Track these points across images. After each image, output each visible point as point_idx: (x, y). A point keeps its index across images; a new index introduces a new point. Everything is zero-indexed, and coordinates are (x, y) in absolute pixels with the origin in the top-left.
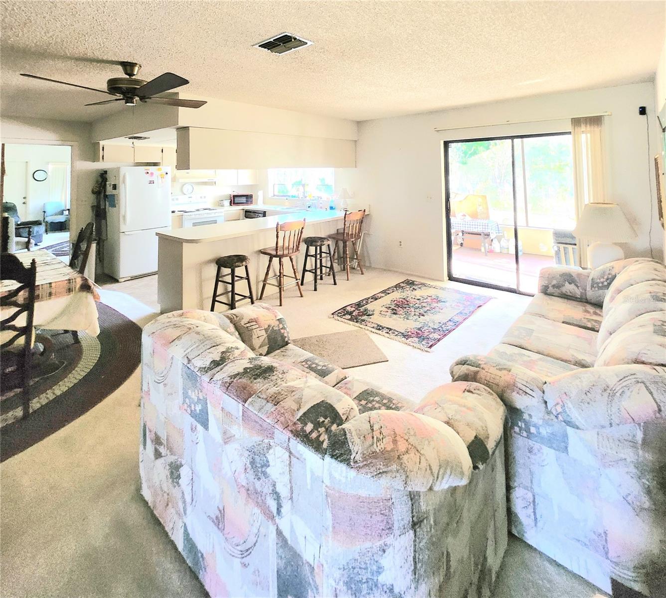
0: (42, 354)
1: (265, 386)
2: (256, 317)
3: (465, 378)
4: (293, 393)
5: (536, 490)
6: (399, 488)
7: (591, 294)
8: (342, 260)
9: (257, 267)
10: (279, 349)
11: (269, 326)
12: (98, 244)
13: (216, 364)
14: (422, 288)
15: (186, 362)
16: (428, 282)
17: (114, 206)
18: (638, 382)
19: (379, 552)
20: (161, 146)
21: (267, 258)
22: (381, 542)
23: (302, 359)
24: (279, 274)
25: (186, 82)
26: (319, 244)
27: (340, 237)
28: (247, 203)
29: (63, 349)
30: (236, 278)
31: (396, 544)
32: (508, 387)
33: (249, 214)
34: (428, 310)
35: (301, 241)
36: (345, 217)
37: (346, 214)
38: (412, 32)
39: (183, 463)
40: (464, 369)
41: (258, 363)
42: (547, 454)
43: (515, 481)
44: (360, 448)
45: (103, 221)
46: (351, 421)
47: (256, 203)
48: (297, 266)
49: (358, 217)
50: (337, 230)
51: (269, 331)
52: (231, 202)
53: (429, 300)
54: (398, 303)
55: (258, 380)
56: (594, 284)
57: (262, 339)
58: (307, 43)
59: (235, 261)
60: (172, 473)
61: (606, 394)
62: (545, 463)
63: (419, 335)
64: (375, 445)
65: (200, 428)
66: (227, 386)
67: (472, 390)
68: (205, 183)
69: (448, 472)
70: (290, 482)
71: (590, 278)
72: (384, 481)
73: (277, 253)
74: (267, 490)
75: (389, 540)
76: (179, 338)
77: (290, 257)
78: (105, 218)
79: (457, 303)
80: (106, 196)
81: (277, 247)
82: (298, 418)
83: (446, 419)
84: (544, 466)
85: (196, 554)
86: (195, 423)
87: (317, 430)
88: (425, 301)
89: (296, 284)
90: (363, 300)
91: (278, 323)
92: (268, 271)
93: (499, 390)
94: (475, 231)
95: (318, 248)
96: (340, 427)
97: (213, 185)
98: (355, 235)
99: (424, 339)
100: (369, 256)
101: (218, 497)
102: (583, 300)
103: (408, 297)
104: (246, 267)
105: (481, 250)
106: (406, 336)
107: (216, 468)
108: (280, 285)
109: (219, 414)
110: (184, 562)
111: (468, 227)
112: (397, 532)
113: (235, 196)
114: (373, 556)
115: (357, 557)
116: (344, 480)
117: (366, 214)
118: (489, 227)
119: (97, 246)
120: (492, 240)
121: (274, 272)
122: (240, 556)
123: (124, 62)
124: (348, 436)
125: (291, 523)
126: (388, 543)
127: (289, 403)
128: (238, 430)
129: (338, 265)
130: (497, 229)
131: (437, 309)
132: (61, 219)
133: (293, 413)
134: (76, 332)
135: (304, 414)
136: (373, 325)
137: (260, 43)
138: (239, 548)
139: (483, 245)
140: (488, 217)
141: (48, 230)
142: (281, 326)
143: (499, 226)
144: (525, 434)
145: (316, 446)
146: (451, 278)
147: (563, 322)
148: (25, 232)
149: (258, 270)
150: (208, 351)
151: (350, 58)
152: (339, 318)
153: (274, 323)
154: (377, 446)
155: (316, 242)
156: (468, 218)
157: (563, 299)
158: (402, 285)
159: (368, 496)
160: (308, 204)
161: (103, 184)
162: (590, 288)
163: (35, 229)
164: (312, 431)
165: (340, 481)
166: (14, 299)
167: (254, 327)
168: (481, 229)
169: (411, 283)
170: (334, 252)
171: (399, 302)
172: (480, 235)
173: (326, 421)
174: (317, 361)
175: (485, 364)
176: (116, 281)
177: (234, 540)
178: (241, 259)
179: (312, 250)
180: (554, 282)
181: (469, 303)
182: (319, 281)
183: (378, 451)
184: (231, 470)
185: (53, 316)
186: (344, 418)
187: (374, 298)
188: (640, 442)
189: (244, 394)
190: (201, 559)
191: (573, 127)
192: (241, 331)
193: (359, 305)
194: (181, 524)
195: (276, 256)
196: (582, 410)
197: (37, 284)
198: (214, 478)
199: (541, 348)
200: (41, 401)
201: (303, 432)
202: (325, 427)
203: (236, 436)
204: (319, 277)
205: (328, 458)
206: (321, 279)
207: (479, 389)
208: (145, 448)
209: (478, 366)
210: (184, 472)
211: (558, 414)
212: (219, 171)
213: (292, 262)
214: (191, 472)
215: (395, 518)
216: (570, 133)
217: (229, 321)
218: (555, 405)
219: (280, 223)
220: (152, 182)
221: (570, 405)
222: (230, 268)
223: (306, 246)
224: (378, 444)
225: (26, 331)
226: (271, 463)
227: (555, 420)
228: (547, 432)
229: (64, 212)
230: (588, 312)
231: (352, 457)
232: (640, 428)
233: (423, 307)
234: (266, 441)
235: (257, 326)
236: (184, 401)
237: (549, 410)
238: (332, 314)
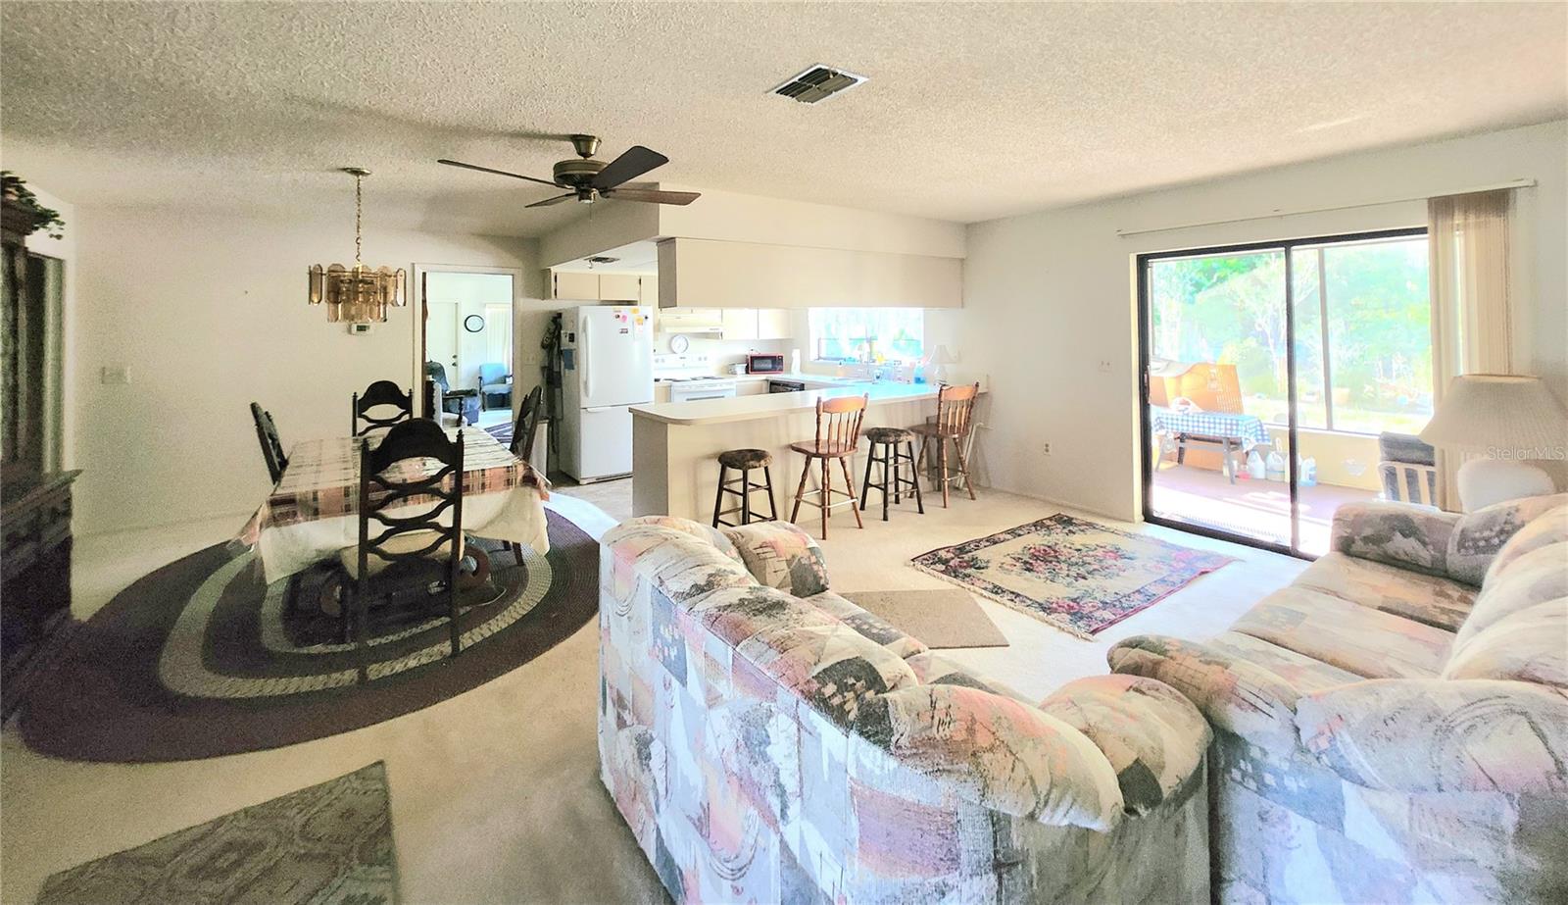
0: (475, 573)
1: (769, 627)
2: (772, 539)
3: (1136, 670)
4: (812, 641)
5: (1274, 890)
6: (972, 800)
7: (1455, 560)
8: (936, 471)
9: (786, 472)
10: (809, 596)
11: (793, 557)
12: (550, 425)
13: (699, 589)
14: (1088, 533)
15: (657, 583)
16: (1100, 522)
17: (571, 367)
18: (1513, 712)
19: (935, 894)
20: (637, 273)
21: (802, 458)
22: (939, 879)
23: (847, 614)
24: (821, 487)
25: (664, 160)
26: (892, 439)
27: (931, 431)
28: (773, 370)
29: (501, 571)
30: (750, 487)
31: (965, 887)
32: (1219, 693)
33: (775, 387)
34: (1095, 570)
35: (860, 432)
36: (940, 395)
37: (941, 390)
38: (1050, 40)
39: (654, 736)
40: (1135, 654)
41: (762, 594)
42: (1299, 827)
43: (1230, 869)
44: (908, 729)
45: (557, 390)
46: (901, 691)
47: (789, 371)
48: (853, 473)
49: (965, 395)
50: (927, 419)
51: (794, 564)
52: (747, 367)
53: (1100, 552)
54: (1037, 554)
55: (760, 617)
56: (1465, 541)
57: (781, 575)
58: (856, 81)
59: (749, 457)
60: (639, 752)
61: (1431, 727)
62: (1294, 843)
63: (1075, 612)
64: (935, 729)
65: (676, 683)
66: (713, 621)
67: (1144, 690)
68: (706, 335)
69: (1069, 798)
70: (800, 770)
71: (1457, 530)
72: (944, 784)
73: (817, 449)
74: (767, 780)
75: (952, 878)
76: (648, 551)
77: (841, 458)
78: (560, 385)
79: (1158, 561)
80: (560, 352)
81: (818, 440)
82: (814, 675)
83: (1084, 726)
84: (1290, 849)
85: (672, 872)
86: (669, 676)
87: (842, 694)
88: (1091, 553)
89: (851, 506)
90: (969, 543)
91: (808, 553)
92: (803, 481)
93: (1201, 699)
94: (1211, 433)
95: (892, 446)
96: (880, 695)
97: (718, 338)
98: (959, 429)
99: (1081, 618)
100: (986, 469)
101: (700, 786)
102: (1437, 572)
103: (1056, 544)
104: (766, 469)
105: (1222, 472)
106: (1046, 608)
107: (697, 744)
108: (824, 505)
109: (701, 662)
110: (658, 880)
111: (1193, 427)
112: (966, 870)
113: (753, 358)
114: (924, 898)
115: (898, 893)
116: (878, 771)
117: (979, 391)
118: (1240, 428)
119: (548, 426)
120: (1247, 453)
121: (815, 484)
122: (731, 877)
123: (577, 136)
124: (891, 708)
125: (801, 832)
126: (950, 883)
127: (803, 652)
128: (726, 688)
129: (929, 479)
130: (1259, 433)
131: (1115, 570)
132: (502, 389)
133: (807, 666)
134: (519, 545)
135: (824, 670)
136: (984, 585)
137: (779, 85)
138: (729, 865)
139: (1226, 462)
140: (1238, 409)
141: (486, 405)
142: (813, 559)
143: (1265, 427)
144: (1252, 785)
145: (839, 716)
146: (1149, 517)
147: (1381, 609)
148: (454, 404)
149: (786, 477)
150: (690, 571)
151: (936, 101)
152: (923, 568)
153: (801, 552)
154: (938, 731)
155: (887, 435)
156: (1193, 408)
157: (1388, 567)
158: (1048, 523)
159: (917, 802)
160: (877, 372)
161: (556, 333)
162: (1456, 548)
163: (468, 402)
164: (834, 695)
165: (872, 771)
166: (436, 485)
167: (768, 555)
168: (1223, 431)
169: (1066, 522)
170: (921, 457)
171: (1039, 551)
172: (1221, 442)
173: (859, 685)
174: (871, 621)
175: (1177, 650)
176: (577, 483)
177: (724, 852)
178: (758, 456)
179: (880, 448)
180: (1368, 532)
181: (1182, 565)
182: (891, 506)
183: (938, 737)
184: (718, 748)
185: (488, 519)
186: (889, 685)
187: (992, 541)
188: (1511, 830)
189: (736, 635)
190: (679, 878)
191: (1434, 214)
192: (749, 559)
193: (961, 550)
194: (653, 827)
195: (817, 455)
196: (1374, 751)
197: (465, 469)
198: (695, 760)
199: (1316, 646)
200: (474, 637)
201: (819, 695)
202: (855, 692)
203: (724, 697)
204: (892, 498)
205: (854, 736)
206: (897, 501)
207: (1157, 690)
208: (604, 712)
209: (1163, 653)
210: (656, 749)
211: (1320, 753)
212: (729, 312)
213: (844, 468)
214: (664, 750)
215: (963, 846)
216: (1423, 231)
217: (730, 542)
218: (1316, 737)
219: (824, 400)
220: (624, 331)
221: (1348, 739)
222: (740, 468)
223: (870, 442)
224: (941, 729)
225: (452, 533)
226: (773, 740)
227: (1315, 763)
228: (1299, 787)
229: (507, 380)
230: (1448, 597)
231: (894, 739)
232: (1511, 804)
233: (1084, 563)
234: (765, 705)
235: (774, 554)
236: (655, 642)
237: (1304, 744)
238: (913, 560)
